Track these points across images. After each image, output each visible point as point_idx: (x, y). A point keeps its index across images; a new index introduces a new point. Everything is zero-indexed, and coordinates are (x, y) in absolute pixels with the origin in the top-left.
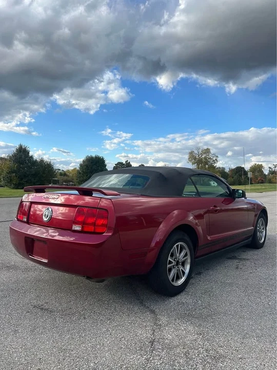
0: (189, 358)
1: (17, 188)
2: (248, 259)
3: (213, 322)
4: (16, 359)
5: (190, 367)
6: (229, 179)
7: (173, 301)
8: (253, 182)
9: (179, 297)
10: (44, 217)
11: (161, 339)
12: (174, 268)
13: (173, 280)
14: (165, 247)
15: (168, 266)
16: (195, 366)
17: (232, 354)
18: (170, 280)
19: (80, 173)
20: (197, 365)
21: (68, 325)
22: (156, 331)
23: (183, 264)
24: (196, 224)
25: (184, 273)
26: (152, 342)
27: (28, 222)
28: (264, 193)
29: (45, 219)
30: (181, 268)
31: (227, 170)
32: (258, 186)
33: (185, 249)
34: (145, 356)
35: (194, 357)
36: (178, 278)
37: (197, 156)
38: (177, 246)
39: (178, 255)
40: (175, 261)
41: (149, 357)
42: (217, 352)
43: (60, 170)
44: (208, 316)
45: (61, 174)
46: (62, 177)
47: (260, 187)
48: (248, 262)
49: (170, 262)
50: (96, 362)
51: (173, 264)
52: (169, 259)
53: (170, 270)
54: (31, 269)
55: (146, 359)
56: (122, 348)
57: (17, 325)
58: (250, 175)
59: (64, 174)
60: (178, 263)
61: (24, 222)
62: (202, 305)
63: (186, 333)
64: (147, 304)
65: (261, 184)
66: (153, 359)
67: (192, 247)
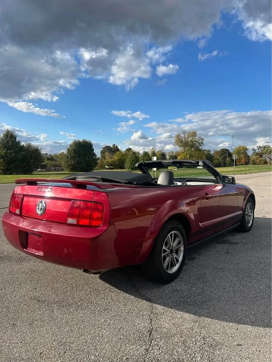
0: (187, 347)
1: (5, 174)
2: (238, 243)
3: (208, 309)
4: (17, 355)
5: (189, 356)
6: (214, 161)
7: (168, 289)
8: (238, 164)
9: (173, 284)
10: (37, 211)
11: (159, 328)
12: (168, 256)
13: (167, 269)
14: (159, 237)
15: (163, 255)
16: (193, 355)
17: (228, 341)
18: (165, 268)
19: (68, 158)
20: (195, 354)
21: (66, 317)
22: (153, 320)
23: (177, 252)
24: (188, 211)
25: (177, 260)
26: (150, 332)
27: (21, 215)
28: (248, 175)
29: (39, 212)
30: (175, 256)
31: (212, 153)
32: (242, 168)
33: (179, 237)
34: (144, 347)
35: (191, 345)
36: (172, 265)
37: (183, 139)
38: (171, 235)
39: (172, 244)
40: (169, 249)
41: (148, 347)
42: (214, 340)
43: (47, 154)
44: (203, 302)
45: (48, 159)
46: (50, 161)
47: (244, 169)
48: (238, 246)
49: (165, 251)
50: (97, 355)
51: (168, 252)
52: (164, 248)
53: (165, 258)
54: (25, 259)
55: (145, 349)
56: (121, 338)
57: (15, 319)
58: (235, 157)
59: (51, 159)
60: (172, 251)
61: (17, 215)
62: (196, 292)
63: (183, 321)
64: (143, 293)
65: (245, 166)
66: (152, 349)
67: (185, 235)
